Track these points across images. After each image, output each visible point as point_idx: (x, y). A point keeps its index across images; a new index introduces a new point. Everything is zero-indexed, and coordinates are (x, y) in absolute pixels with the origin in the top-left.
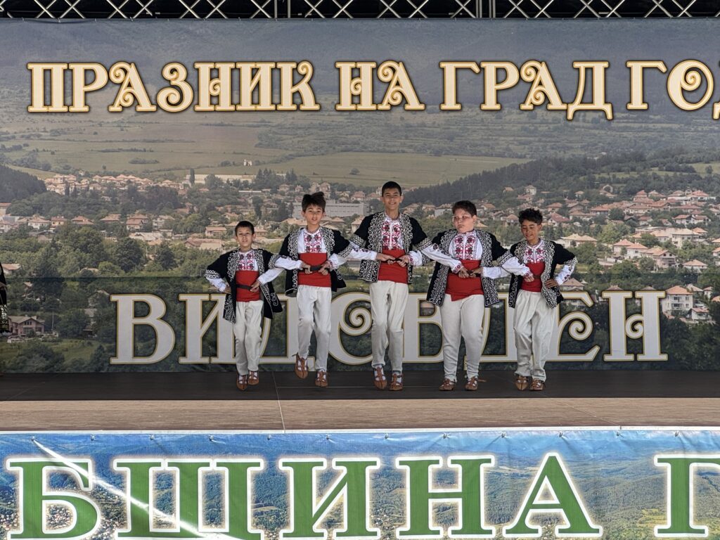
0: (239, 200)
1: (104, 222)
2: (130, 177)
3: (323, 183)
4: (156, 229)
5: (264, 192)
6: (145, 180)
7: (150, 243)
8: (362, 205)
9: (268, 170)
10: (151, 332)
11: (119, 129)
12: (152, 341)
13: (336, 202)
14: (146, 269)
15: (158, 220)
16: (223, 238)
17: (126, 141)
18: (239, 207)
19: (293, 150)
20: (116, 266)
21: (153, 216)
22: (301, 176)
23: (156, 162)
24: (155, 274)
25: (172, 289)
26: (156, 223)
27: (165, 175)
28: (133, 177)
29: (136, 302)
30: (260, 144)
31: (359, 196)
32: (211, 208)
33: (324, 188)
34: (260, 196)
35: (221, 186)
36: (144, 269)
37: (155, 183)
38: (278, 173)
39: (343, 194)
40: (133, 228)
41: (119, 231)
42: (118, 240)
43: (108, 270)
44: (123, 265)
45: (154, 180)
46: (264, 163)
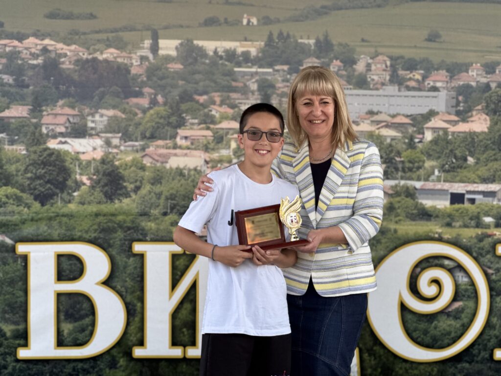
0: (234, 84)
1: (3, 118)
2: (47, 41)
3: (377, 56)
4: (94, 132)
5: (278, 71)
6: (73, 47)
7: (82, 157)
8: (443, 94)
9: (285, 34)
10: (86, 305)
12: (87, 321)
13: (399, 90)
14: (77, 199)
15: (97, 117)
16: (206, 149)
18: (234, 95)
20: (24, 195)
21: (87, 111)
22: (340, 44)
23: (92, 16)
24: (93, 208)
25: (120, 234)
26: (93, 122)
27: (108, 39)
28: (53, 43)
29: (60, 257)
31: (439, 79)
32: (186, 97)
33: (379, 66)
34: (269, 78)
35: (203, 60)
36: (73, 199)
37: (90, 54)
38: (301, 38)
39: (411, 75)
40: (53, 130)
41: (29, 134)
42: (27, 150)
43: (11, 201)
44: (37, 192)
45: (88, 49)
46: (278, 21)
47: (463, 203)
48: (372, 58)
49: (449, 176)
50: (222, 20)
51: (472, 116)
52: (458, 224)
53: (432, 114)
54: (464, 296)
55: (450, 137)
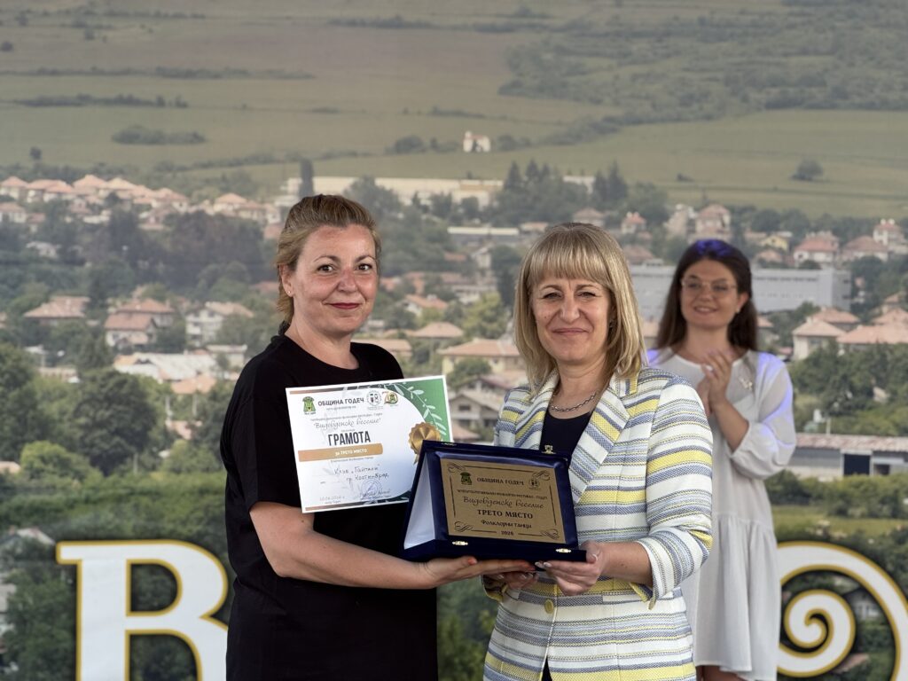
0: (449, 256)
1: (36, 320)
2: (117, 184)
4: (197, 344)
5: (527, 233)
6: (164, 192)
7: (176, 388)
8: (827, 274)
9: (540, 167)
10: (181, 657)
11: (80, 33)
14: (167, 464)
15: (204, 317)
17: (102, 73)
18: (448, 277)
19: (617, 103)
20: (73, 456)
21: (186, 305)
22: (640, 186)
23: (196, 139)
26: (196, 324)
27: (224, 179)
28: (127, 185)
29: (135, 568)
30: (515, 85)
31: (819, 247)
33: (710, 224)
34: (513, 245)
35: (393, 214)
36: (160, 464)
37: (192, 204)
38: (570, 173)
39: (769, 241)
40: (125, 340)
41: (83, 348)
42: (80, 376)
43: (50, 467)
44: (96, 451)
45: (189, 195)
46: (528, 144)
47: (867, 472)
48: (697, 210)
49: (841, 422)
50: (427, 142)
51: (880, 314)
52: (858, 512)
53: (807, 310)
54: (870, 643)
55: (841, 352)
